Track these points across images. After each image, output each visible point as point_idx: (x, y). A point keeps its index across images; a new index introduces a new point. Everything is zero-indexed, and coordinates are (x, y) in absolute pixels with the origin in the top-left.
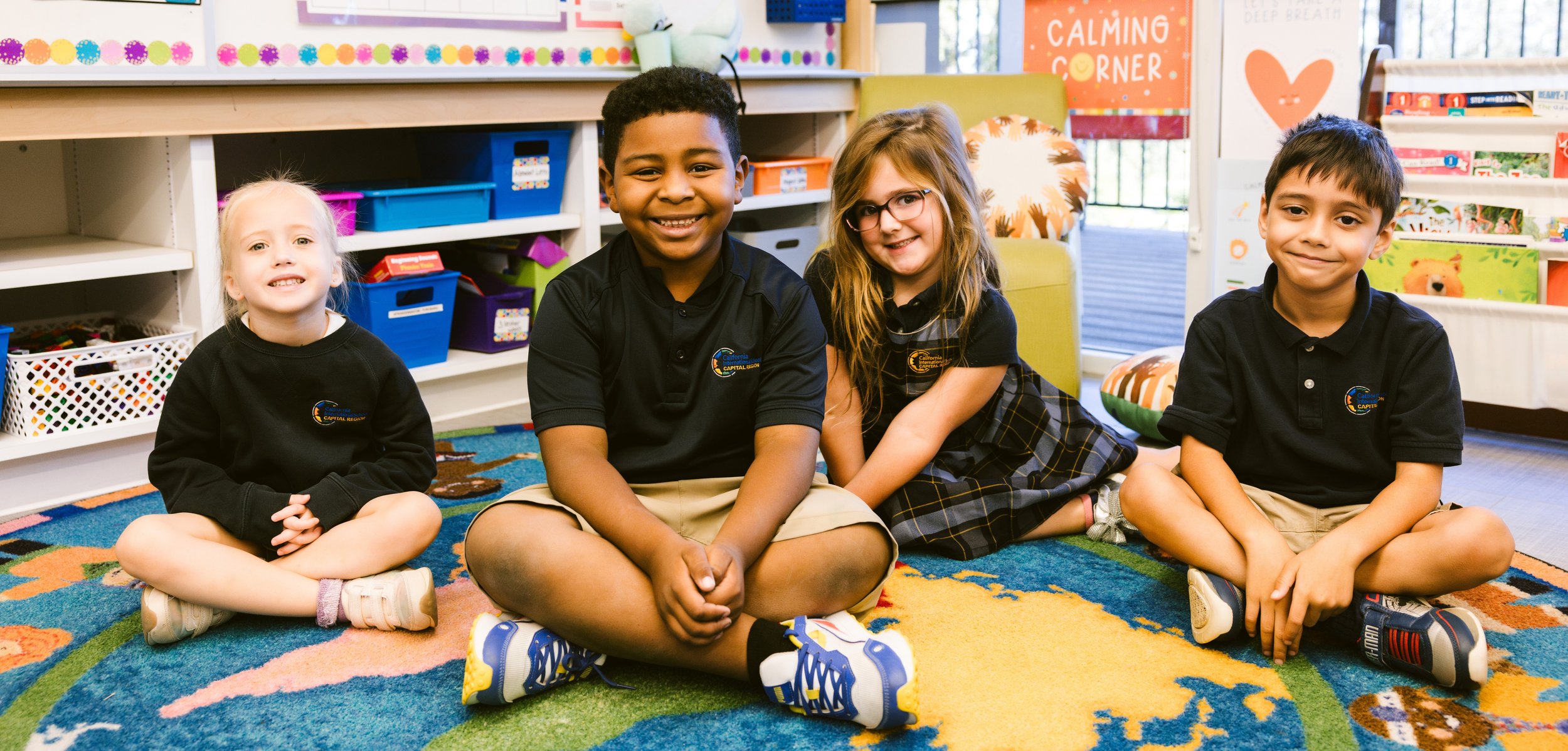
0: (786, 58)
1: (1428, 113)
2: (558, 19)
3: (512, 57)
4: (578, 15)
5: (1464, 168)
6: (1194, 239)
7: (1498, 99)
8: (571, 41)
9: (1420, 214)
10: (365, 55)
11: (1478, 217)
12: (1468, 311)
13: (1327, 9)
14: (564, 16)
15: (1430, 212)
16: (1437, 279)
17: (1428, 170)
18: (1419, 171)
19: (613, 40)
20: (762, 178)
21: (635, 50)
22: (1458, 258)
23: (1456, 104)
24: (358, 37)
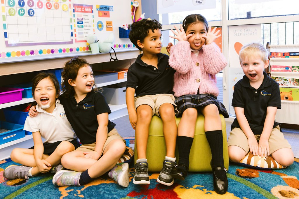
0: (124, 46)
1: (281, 57)
2: (71, 41)
3: (60, 51)
4: (76, 39)
5: (290, 70)
6: (225, 87)
7: (297, 54)
8: (74, 46)
9: (281, 81)
10: (23, 53)
11: (294, 82)
12: (294, 104)
13: (253, 33)
14: (72, 40)
15: (283, 80)
16: (287, 96)
17: (282, 70)
18: (280, 71)
19: (84, 45)
20: (120, 75)
21: (90, 47)
22: (291, 91)
23: (287, 55)
24: (21, 49)
